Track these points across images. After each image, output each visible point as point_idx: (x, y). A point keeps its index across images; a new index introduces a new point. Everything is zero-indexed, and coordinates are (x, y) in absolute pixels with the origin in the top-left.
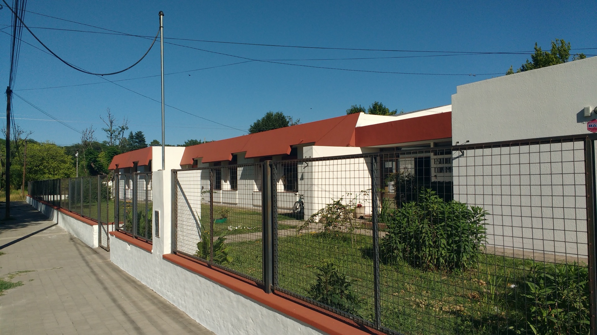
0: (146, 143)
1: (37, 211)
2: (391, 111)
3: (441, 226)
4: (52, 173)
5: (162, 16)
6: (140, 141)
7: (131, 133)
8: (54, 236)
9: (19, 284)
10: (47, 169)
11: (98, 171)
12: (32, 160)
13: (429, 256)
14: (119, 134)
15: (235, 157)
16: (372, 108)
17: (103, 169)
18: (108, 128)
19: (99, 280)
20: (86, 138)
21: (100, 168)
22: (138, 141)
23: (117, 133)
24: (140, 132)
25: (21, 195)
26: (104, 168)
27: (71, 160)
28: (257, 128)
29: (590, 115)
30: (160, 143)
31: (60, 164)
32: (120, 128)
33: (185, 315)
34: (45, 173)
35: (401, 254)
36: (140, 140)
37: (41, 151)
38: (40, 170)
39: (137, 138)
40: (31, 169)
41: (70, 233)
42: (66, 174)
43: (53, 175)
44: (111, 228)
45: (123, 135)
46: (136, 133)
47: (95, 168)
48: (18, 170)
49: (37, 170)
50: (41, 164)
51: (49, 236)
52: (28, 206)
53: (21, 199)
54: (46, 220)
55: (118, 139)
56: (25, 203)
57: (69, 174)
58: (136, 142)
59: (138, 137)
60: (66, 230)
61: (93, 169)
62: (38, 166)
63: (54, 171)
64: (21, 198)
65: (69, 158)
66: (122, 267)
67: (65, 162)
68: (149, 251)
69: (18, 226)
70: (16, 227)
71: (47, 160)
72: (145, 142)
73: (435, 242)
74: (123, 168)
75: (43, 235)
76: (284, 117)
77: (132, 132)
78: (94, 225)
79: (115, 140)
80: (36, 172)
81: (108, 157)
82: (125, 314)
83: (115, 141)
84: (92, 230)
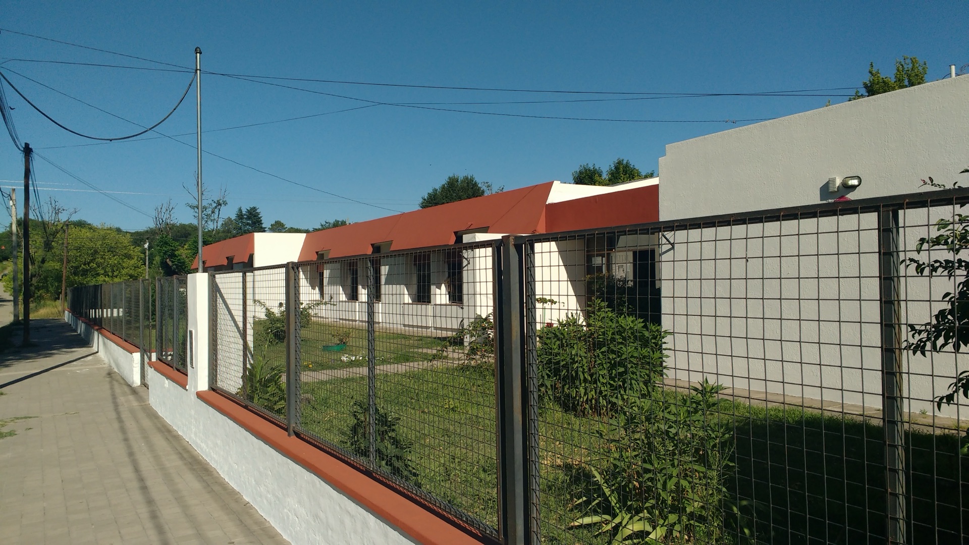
0: (264, 226)
1: (76, 333)
2: (644, 174)
3: (602, 353)
4: (110, 274)
5: (198, 54)
6: (254, 223)
7: (240, 210)
8: (84, 370)
9: (11, 434)
10: (103, 268)
11: (176, 270)
12: (78, 254)
13: (585, 395)
14: (213, 212)
15: (377, 249)
16: (613, 169)
17: (185, 268)
18: (195, 203)
19: (123, 430)
20: (160, 220)
21: (181, 266)
22: (250, 222)
23: (209, 211)
24: (254, 209)
25: (60, 308)
26: (187, 267)
27: (139, 253)
28: (432, 201)
29: (836, 190)
30: (285, 226)
31: (122, 259)
32: (215, 202)
33: (215, 473)
34: (98, 275)
35: (550, 392)
36: (254, 220)
37: (93, 240)
38: (92, 269)
39: (249, 218)
40: (77, 268)
41: (111, 366)
42: (131, 276)
43: (112, 277)
44: (154, 357)
45: (219, 213)
46: (247, 210)
47: (172, 266)
48: (57, 269)
49: (87, 270)
50: (92, 260)
51: (78, 370)
52: (66, 327)
53: (60, 315)
54: (85, 347)
55: (212, 221)
56: (62, 322)
57: (136, 275)
58: (248, 224)
59: (251, 217)
60: (106, 361)
61: (170, 267)
62: (89, 264)
63: (113, 271)
64: (59, 313)
65: (136, 251)
66: (161, 412)
67: (129, 257)
68: (184, 386)
69: (40, 355)
70: (38, 356)
71: (102, 253)
72: (262, 224)
73: (591, 375)
74: (212, 267)
75: (71, 368)
76: (476, 183)
77: (240, 208)
78: (135, 353)
79: (206, 222)
80: (85, 273)
81: (194, 250)
82: (137, 470)
83: (206, 224)
84: (132, 360)
